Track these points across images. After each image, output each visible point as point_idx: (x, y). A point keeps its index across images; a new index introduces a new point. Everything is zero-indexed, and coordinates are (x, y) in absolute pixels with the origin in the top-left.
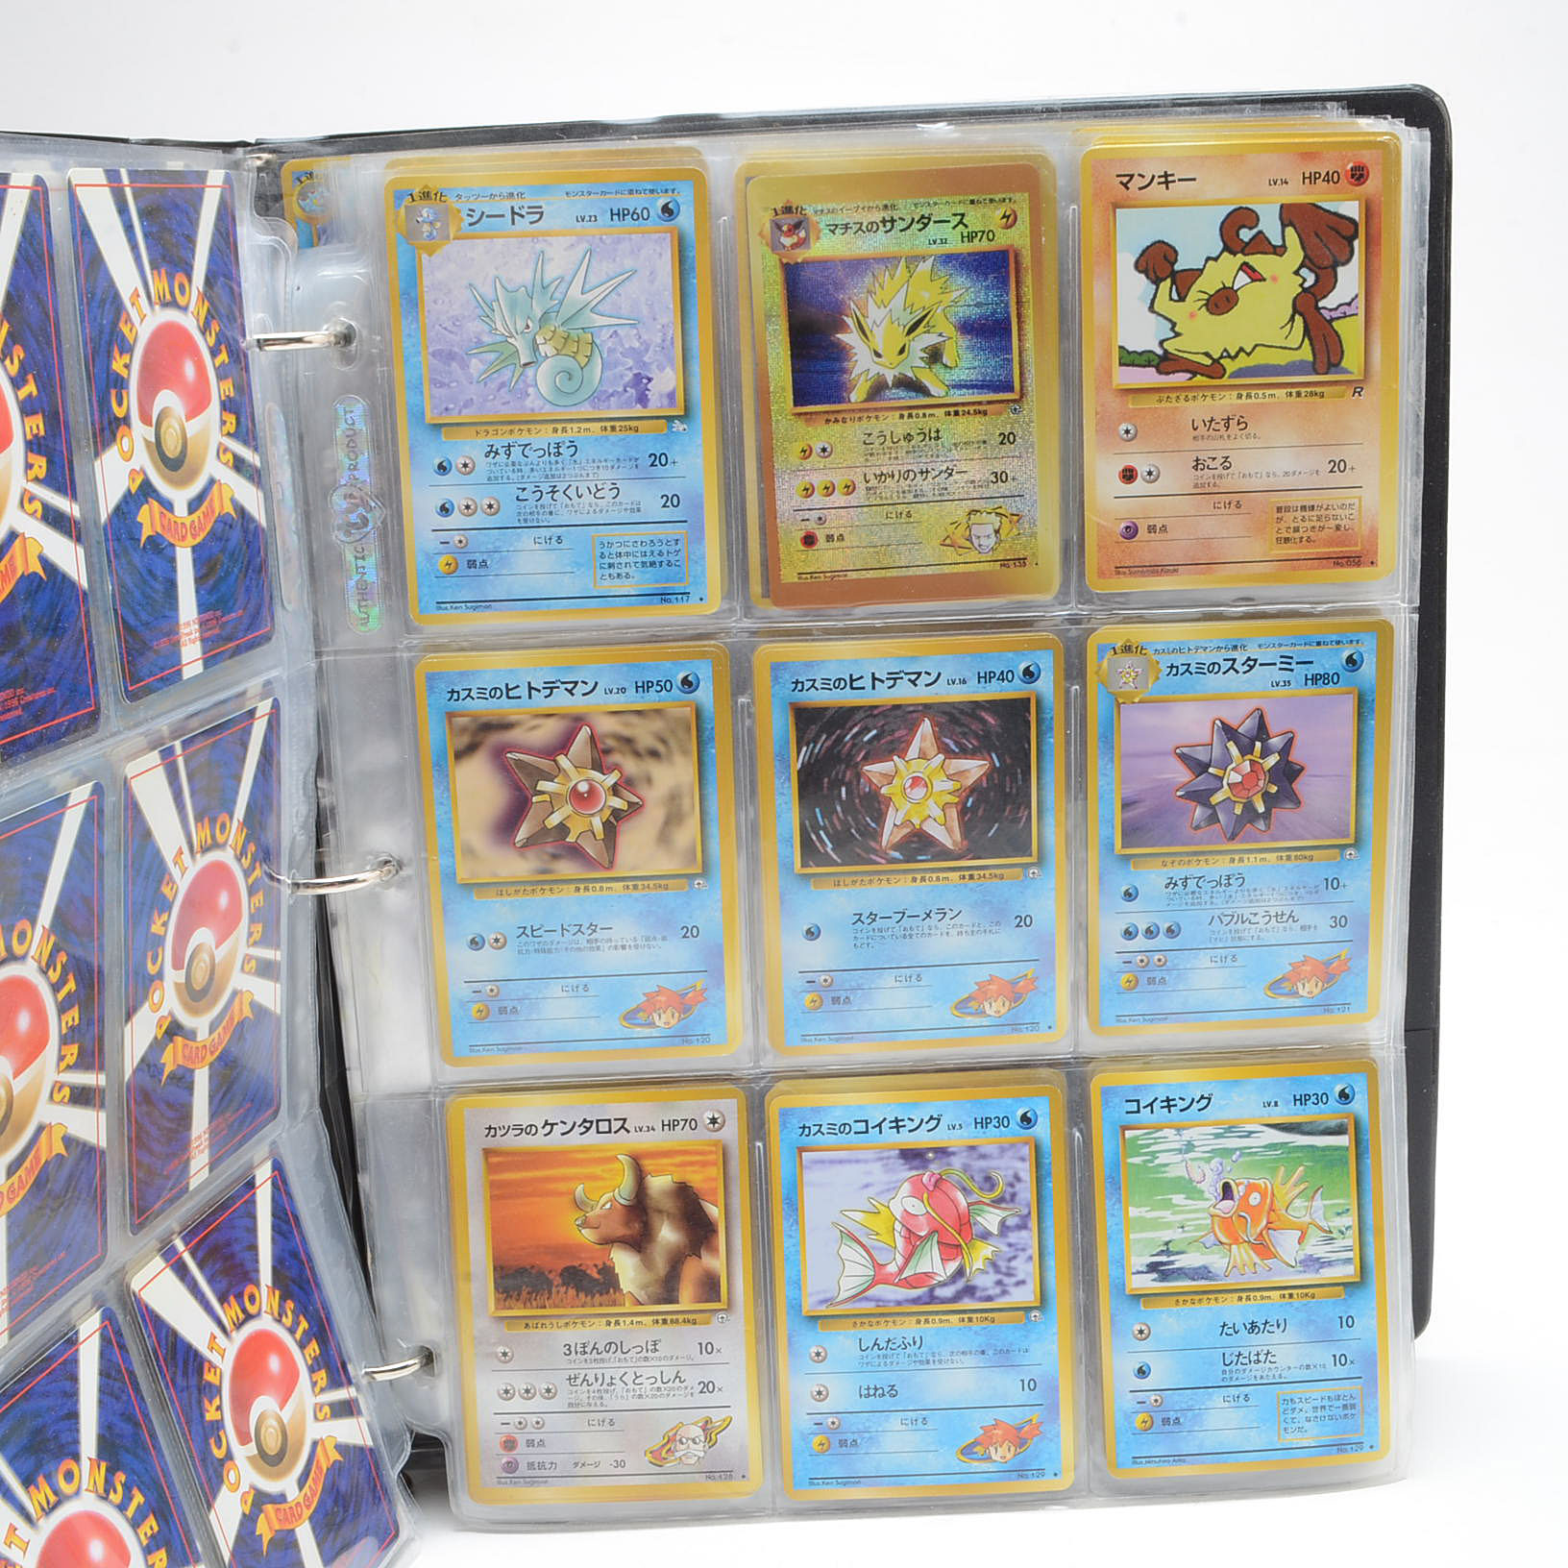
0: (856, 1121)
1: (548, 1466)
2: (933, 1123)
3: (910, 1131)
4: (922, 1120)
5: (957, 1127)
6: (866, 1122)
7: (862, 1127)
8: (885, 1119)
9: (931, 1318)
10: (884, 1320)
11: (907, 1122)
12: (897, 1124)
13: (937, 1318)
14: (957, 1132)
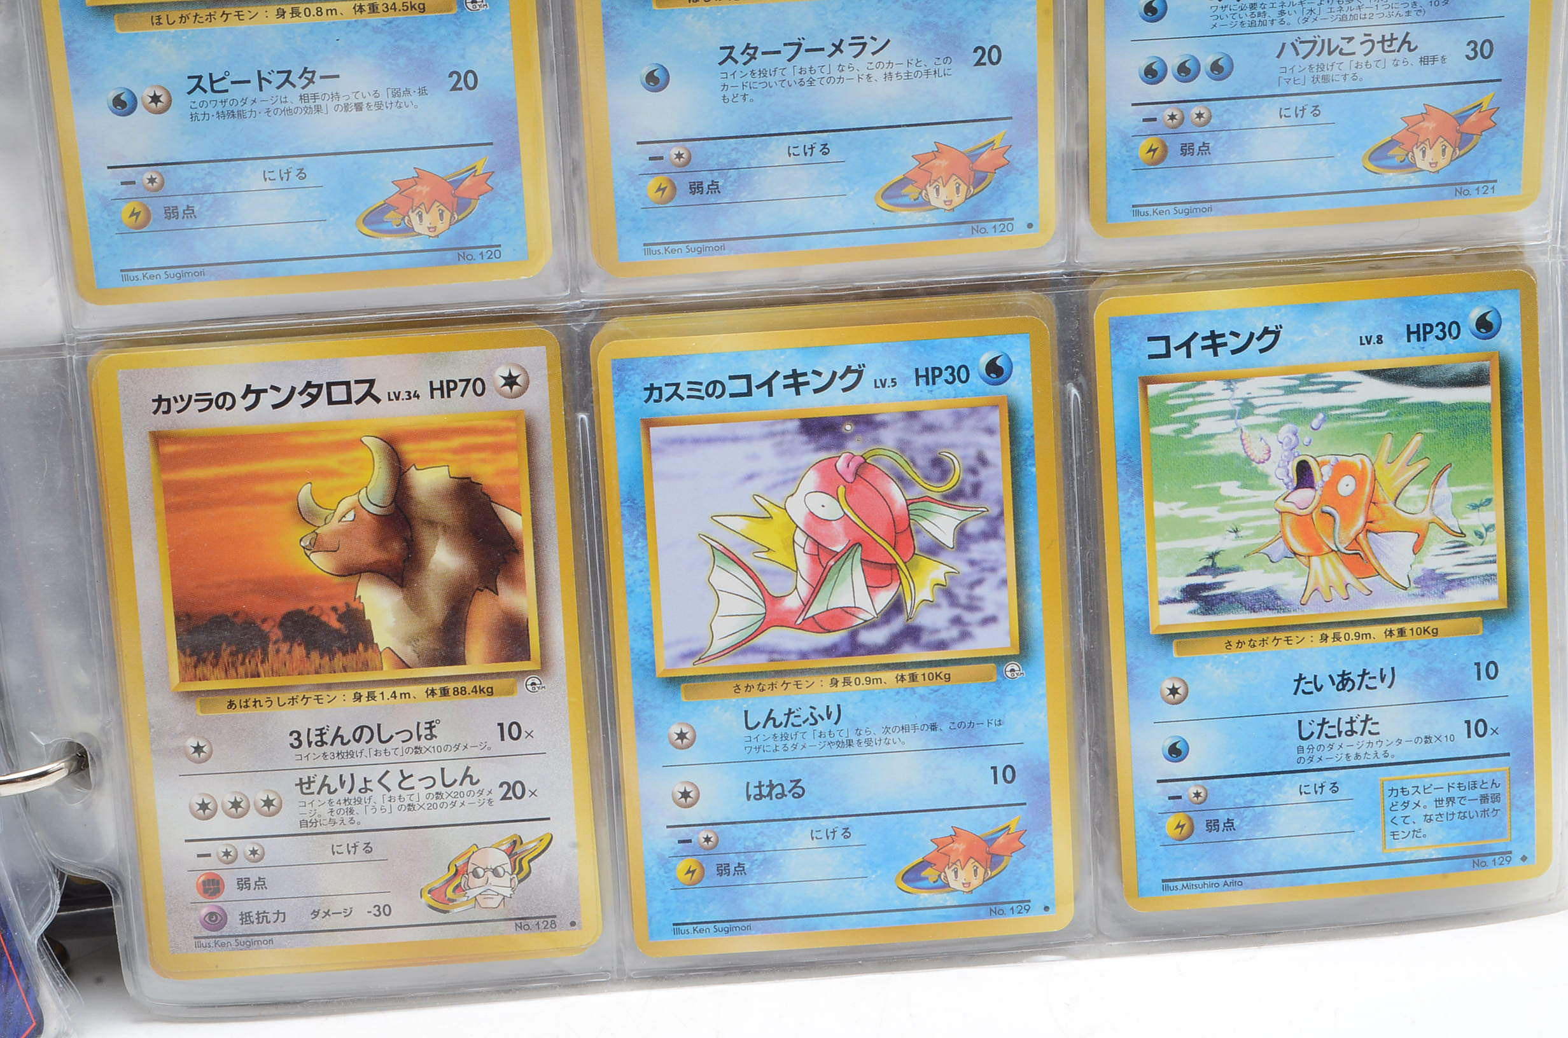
0: (731, 378)
1: (272, 917)
2: (851, 378)
3: (816, 391)
4: (834, 373)
5: (889, 382)
6: (748, 378)
7: (740, 386)
8: (777, 373)
9: (853, 677)
10: (781, 681)
11: (810, 377)
12: (796, 381)
13: (863, 676)
14: (889, 391)
